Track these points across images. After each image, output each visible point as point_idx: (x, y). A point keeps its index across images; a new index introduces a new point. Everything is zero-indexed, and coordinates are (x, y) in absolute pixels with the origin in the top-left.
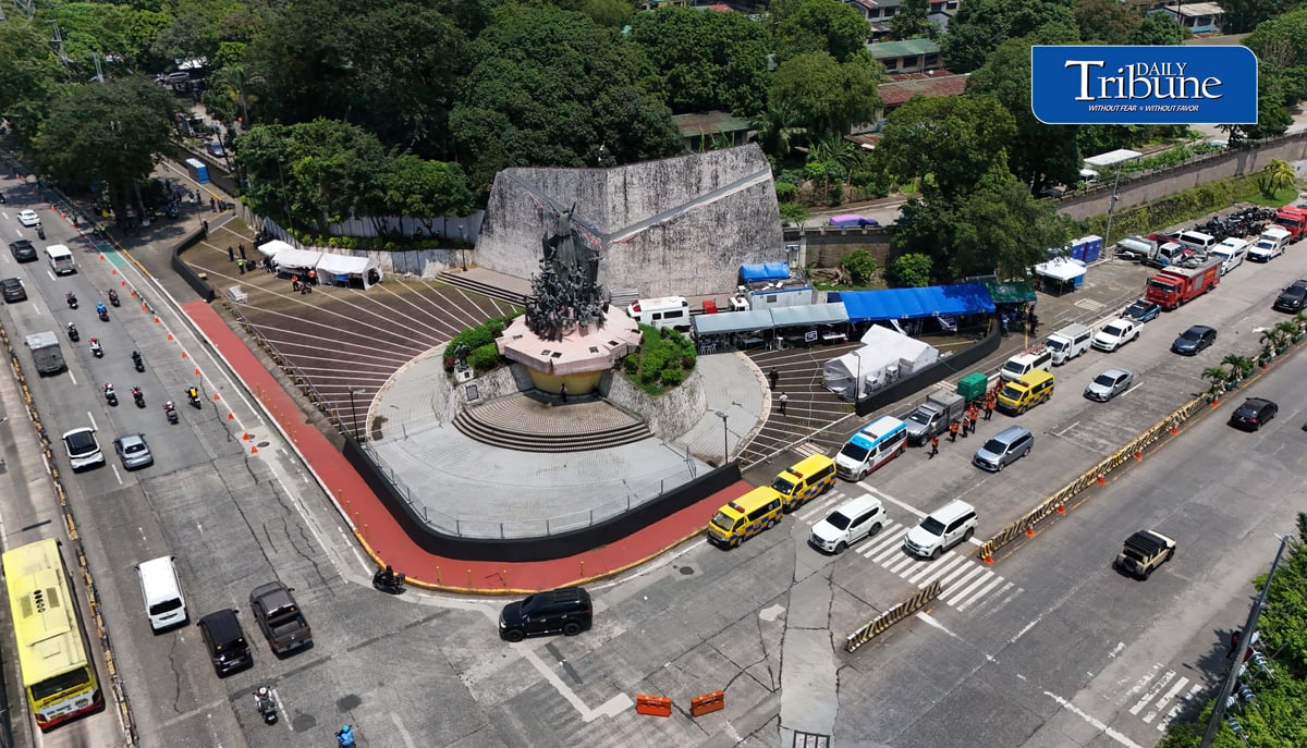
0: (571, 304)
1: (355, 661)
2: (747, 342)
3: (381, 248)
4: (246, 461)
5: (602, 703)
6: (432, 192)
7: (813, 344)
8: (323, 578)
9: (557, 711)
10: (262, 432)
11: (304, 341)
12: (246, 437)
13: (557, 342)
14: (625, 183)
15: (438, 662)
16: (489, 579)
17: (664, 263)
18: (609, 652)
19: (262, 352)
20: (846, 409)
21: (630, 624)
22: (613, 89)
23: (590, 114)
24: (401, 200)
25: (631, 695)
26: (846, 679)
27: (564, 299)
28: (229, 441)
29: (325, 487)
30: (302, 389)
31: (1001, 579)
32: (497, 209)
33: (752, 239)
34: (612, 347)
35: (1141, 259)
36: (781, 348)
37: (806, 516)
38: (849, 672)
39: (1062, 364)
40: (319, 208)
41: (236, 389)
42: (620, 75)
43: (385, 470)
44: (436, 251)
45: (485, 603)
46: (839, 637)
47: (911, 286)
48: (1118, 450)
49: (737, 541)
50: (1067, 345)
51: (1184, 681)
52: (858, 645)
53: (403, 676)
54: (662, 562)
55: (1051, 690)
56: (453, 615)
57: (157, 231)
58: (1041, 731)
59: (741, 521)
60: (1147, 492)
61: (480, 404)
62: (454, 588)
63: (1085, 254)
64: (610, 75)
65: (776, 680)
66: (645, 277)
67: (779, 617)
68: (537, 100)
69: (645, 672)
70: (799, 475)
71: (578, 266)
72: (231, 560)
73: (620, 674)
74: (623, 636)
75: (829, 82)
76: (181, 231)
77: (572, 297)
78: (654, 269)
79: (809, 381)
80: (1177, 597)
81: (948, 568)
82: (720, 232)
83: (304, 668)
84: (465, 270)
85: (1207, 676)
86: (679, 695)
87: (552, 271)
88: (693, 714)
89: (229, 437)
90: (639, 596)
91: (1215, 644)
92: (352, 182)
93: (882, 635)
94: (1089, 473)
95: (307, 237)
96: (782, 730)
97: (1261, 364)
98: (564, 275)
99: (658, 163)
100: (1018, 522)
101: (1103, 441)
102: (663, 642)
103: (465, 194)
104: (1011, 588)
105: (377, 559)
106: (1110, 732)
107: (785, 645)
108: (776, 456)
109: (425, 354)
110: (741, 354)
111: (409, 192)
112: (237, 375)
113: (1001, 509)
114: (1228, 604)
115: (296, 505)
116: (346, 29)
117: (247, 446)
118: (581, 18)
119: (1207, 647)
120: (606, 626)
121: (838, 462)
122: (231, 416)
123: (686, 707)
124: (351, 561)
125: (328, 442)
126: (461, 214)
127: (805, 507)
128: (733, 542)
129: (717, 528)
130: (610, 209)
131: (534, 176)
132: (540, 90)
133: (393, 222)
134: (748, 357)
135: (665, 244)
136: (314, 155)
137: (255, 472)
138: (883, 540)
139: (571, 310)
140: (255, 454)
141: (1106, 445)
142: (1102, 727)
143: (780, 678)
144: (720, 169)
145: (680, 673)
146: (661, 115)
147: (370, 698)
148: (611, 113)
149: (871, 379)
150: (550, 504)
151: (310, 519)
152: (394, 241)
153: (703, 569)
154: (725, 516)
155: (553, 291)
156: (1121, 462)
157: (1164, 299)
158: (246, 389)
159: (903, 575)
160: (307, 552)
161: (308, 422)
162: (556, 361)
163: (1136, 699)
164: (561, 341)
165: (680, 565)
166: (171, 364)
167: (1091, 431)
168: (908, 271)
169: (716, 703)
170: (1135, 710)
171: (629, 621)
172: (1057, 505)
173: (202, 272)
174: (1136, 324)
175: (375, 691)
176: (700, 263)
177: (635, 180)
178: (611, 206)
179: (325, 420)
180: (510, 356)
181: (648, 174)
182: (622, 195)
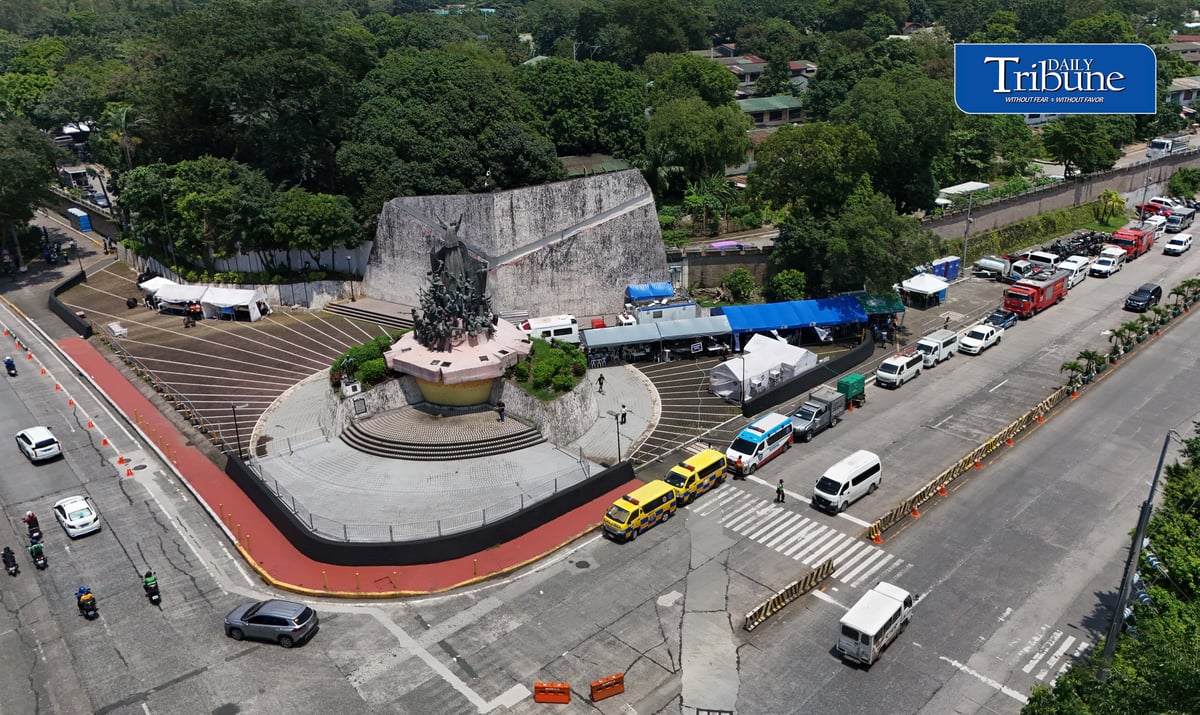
0: (459, 315)
1: (233, 669)
2: (635, 355)
3: (269, 282)
4: (121, 483)
5: (498, 695)
6: (319, 224)
7: (699, 356)
8: (200, 592)
9: (451, 705)
10: (138, 456)
11: (187, 369)
12: (121, 461)
13: (446, 352)
14: (512, 207)
15: (324, 666)
16: (378, 583)
17: (552, 284)
18: (505, 645)
19: (141, 381)
20: (733, 411)
21: (526, 617)
22: (497, 124)
23: (476, 148)
24: (289, 231)
25: (528, 686)
26: (745, 656)
27: (452, 309)
28: (103, 465)
29: (205, 504)
30: (182, 413)
31: (890, 556)
32: (385, 239)
33: (637, 261)
34: (502, 356)
35: (997, 276)
36: (668, 360)
37: (699, 509)
38: (748, 650)
39: (933, 366)
40: (205, 243)
41: (112, 417)
42: (504, 111)
43: (271, 485)
44: (323, 282)
45: (374, 607)
46: (737, 618)
47: (788, 300)
48: (991, 437)
49: (632, 534)
50: (936, 348)
51: (1071, 640)
52: (756, 623)
53: (285, 682)
54: (558, 558)
55: (947, 656)
56: (339, 620)
57: (33, 276)
58: (938, 693)
59: (635, 514)
60: (1021, 473)
61: (369, 418)
62: (342, 593)
63: (946, 272)
64: (494, 111)
65: (676, 661)
66: (535, 299)
67: (677, 603)
68: (423, 135)
69: (542, 663)
70: (691, 469)
71: (466, 278)
72: (101, 578)
73: (516, 666)
74: (518, 630)
75: (703, 123)
76: (59, 276)
77: (460, 308)
78: (542, 290)
79: (697, 388)
80: (1057, 564)
81: (839, 549)
82: (606, 254)
83: (177, 681)
84: (353, 300)
85: (1093, 634)
86: (579, 684)
87: (440, 283)
88: (593, 700)
89: (103, 461)
90: (535, 591)
91: (1096, 605)
92: (239, 217)
93: (779, 614)
94: (967, 458)
95: (191, 274)
96: (684, 709)
97: (1112, 361)
98: (452, 286)
99: (543, 187)
100: (903, 503)
101: (976, 431)
102: (560, 633)
103: (352, 226)
104: (902, 564)
105: (260, 569)
106: (1006, 690)
107: (684, 628)
108: (668, 456)
109: (312, 377)
110: (630, 367)
111: (295, 224)
112: (114, 404)
113: (886, 494)
114: (1104, 568)
115: (173, 523)
116: (232, 71)
117: (122, 469)
118: (464, 60)
119: (1089, 609)
120: (501, 622)
121: (728, 457)
122: (105, 442)
123: (586, 693)
124: (231, 574)
125: (209, 461)
126: (349, 246)
127: (698, 500)
128: (628, 535)
129: (612, 521)
130: (498, 232)
131: (421, 204)
132: (426, 125)
133: (280, 256)
134: (637, 370)
135: (552, 266)
136: (199, 192)
137: (129, 494)
138: (776, 527)
139: (460, 321)
140: (130, 477)
141: (979, 435)
142: (997, 686)
143: (680, 660)
144: (603, 194)
145: (578, 660)
146: (545, 149)
147: (249, 705)
148: (497, 146)
149: (756, 382)
150: (442, 508)
151: (188, 536)
152: (281, 275)
153: (600, 562)
154: (620, 509)
155: (441, 302)
156: (994, 448)
157: (1021, 309)
158: (123, 417)
159: (796, 558)
160: (185, 567)
161: (188, 444)
162: (445, 370)
163: (1027, 658)
164: (450, 351)
165: (576, 560)
166: (42, 397)
167: (964, 423)
168: (784, 287)
169: (616, 686)
170: (1027, 669)
171: (525, 615)
172: (939, 488)
173: (80, 310)
174: (998, 330)
175: (256, 697)
176: (588, 285)
177: (522, 204)
179: (207, 442)
180: (399, 369)
181: (534, 198)
182: (509, 218)
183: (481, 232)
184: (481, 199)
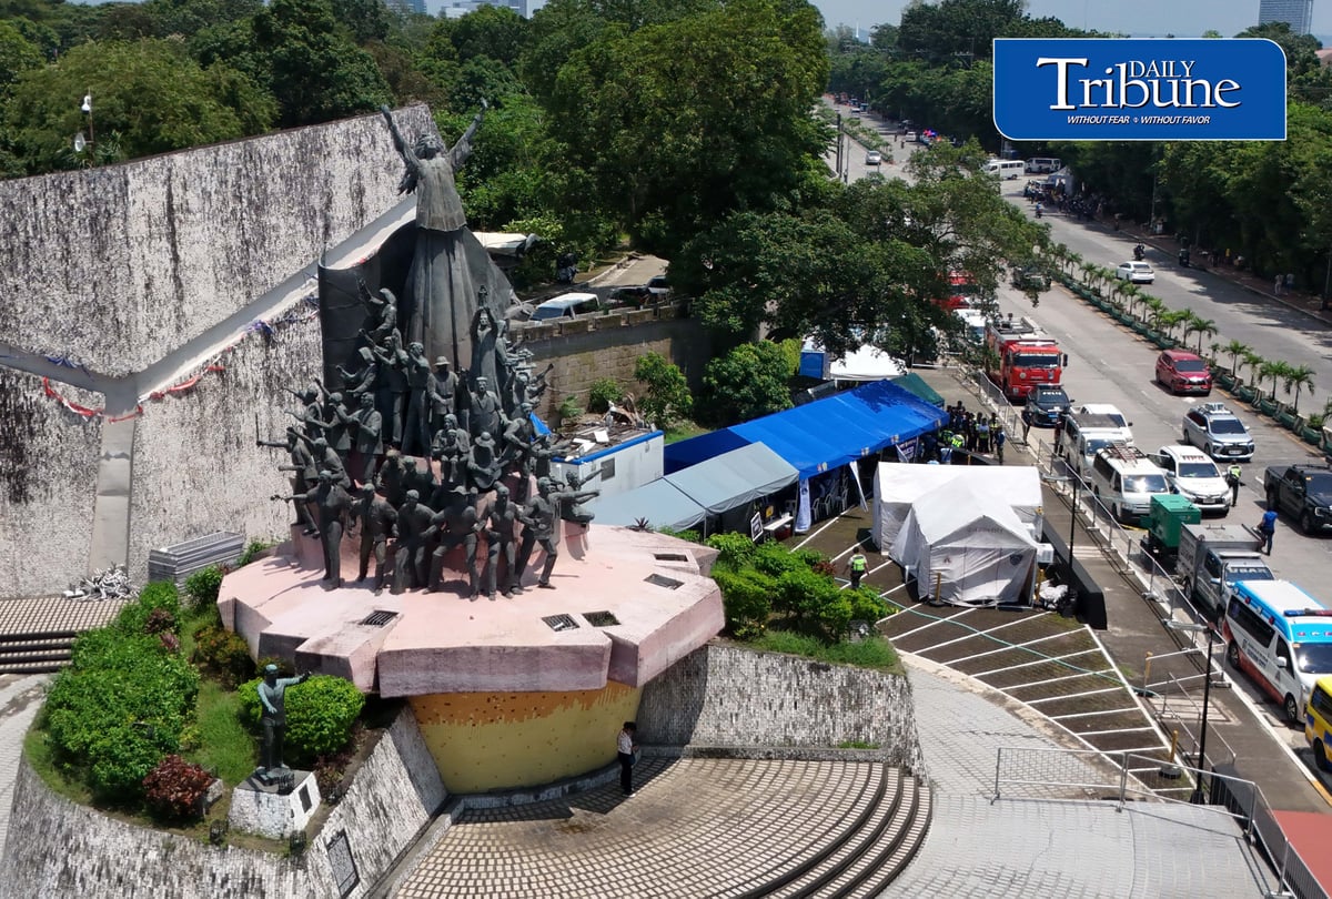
99: (240, 147)
130: (141, 289)
177: (195, 203)
178: (139, 279)
181: (223, 182)
182: (165, 244)
183: (73, 299)
184: (71, 190)
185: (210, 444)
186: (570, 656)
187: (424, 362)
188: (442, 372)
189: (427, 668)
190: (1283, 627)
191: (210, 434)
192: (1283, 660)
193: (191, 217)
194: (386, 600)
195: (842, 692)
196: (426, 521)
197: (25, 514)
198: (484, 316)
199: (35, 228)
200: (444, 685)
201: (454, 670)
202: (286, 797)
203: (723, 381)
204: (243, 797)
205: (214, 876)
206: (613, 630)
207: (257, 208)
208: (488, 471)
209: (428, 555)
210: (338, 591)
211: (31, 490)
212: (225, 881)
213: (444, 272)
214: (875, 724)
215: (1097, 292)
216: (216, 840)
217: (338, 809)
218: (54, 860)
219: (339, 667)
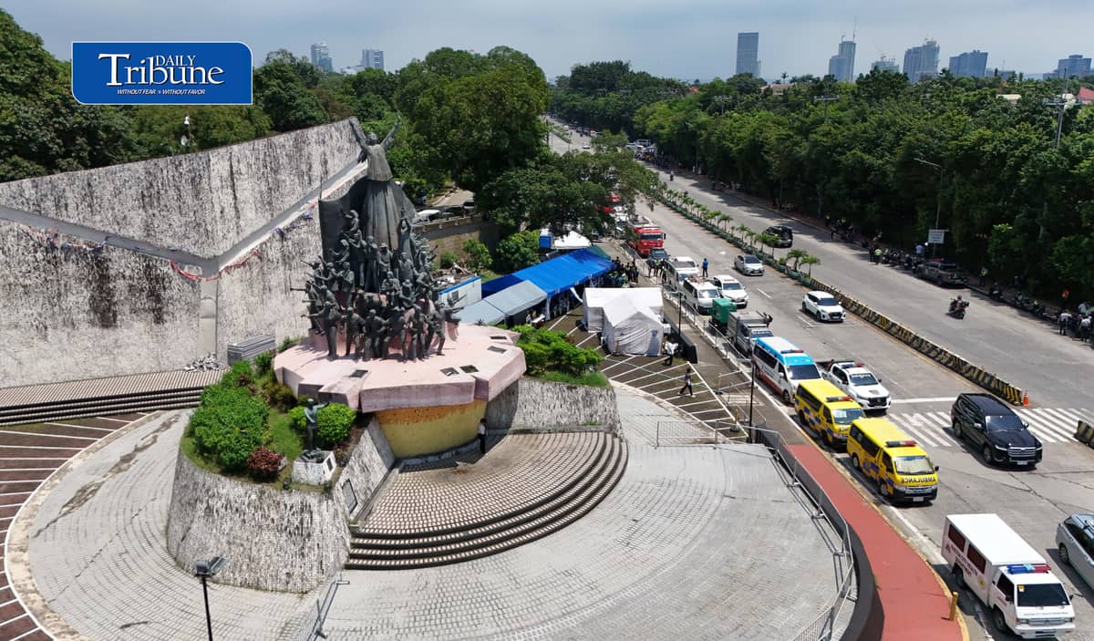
130: (218, 214)
135: (285, 263)
144: (328, 153)
178: (217, 209)
181: (257, 159)
182: (230, 191)
183: (183, 220)
184: (180, 164)
185: (256, 291)
186: (455, 388)
187: (375, 246)
188: (384, 251)
189: (385, 397)
190: (781, 359)
191: (255, 285)
192: (782, 374)
193: (242, 177)
194: (361, 365)
195: (583, 399)
196: (380, 325)
197: (163, 329)
198: (404, 222)
199: (162, 184)
200: (394, 406)
201: (399, 397)
202: (320, 464)
203: (506, 251)
204: (299, 466)
205: (286, 506)
206: (475, 374)
207: (275, 172)
208: (409, 299)
209: (381, 342)
210: (336, 361)
211: (165, 317)
212: (292, 507)
213: (382, 201)
214: (599, 413)
215: (674, 203)
216: (286, 487)
217: (346, 469)
218: (202, 502)
219: (341, 399)
